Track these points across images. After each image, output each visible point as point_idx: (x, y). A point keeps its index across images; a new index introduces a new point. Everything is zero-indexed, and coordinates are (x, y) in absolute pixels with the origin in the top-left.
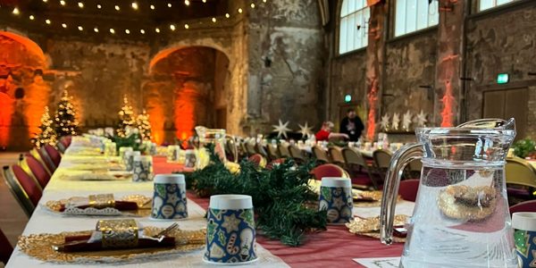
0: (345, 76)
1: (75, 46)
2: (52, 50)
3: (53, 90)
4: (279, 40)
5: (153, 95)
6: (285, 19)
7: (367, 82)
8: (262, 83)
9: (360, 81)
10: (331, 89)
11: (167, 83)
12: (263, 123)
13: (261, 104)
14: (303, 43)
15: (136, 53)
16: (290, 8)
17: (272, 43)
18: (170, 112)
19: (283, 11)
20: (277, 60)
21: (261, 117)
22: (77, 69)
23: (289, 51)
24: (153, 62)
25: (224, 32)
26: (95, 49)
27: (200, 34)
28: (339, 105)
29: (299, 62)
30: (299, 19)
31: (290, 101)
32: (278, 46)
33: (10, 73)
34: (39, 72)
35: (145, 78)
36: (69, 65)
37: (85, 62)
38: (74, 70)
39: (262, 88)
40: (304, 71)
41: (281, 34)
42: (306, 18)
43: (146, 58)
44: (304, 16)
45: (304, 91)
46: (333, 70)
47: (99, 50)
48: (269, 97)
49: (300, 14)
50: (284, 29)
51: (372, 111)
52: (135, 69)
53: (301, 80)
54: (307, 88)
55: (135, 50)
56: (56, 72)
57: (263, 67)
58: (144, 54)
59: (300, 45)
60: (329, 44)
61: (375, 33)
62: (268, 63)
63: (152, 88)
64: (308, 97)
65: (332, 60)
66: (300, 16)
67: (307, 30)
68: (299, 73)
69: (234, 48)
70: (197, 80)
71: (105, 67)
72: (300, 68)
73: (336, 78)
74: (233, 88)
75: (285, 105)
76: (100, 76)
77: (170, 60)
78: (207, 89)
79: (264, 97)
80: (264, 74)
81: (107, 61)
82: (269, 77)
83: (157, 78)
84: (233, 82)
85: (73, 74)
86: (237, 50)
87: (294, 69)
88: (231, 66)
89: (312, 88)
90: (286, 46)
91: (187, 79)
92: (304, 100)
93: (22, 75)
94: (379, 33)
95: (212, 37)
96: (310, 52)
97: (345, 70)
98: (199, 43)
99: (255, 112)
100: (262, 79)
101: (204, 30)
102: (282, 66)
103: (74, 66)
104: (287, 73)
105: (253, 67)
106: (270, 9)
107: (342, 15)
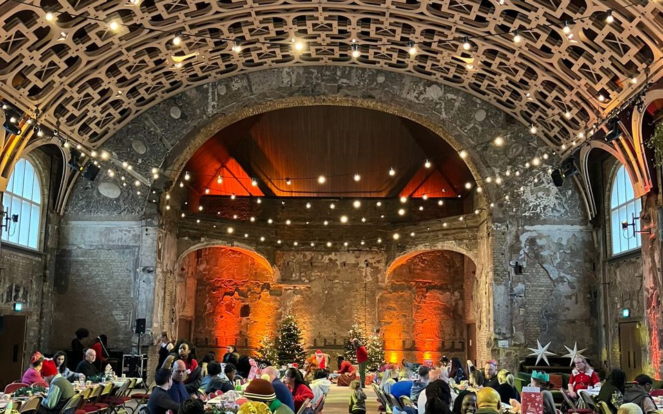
0: (620, 283)
1: (305, 256)
2: (280, 262)
3: (280, 306)
4: (532, 241)
5: (389, 308)
6: (538, 215)
7: (645, 293)
8: (512, 294)
9: (638, 292)
10: (605, 299)
11: (406, 294)
12: (515, 345)
13: (511, 320)
14: (564, 242)
15: (370, 261)
16: (545, 203)
17: (523, 245)
18: (410, 327)
19: (536, 206)
20: (531, 265)
21: (512, 337)
22: (307, 281)
23: (545, 253)
24: (390, 270)
25: (468, 233)
26: (326, 259)
27: (441, 236)
28: (616, 321)
29: (560, 266)
30: (557, 214)
31: (551, 316)
32: (531, 249)
33: (237, 290)
34: (267, 286)
35: (381, 288)
36: (297, 278)
37: (315, 274)
38: (303, 282)
39: (512, 300)
40: (569, 277)
41: (534, 234)
42: (566, 212)
43: (381, 266)
44: (563, 211)
45: (569, 303)
46: (607, 275)
47: (330, 259)
48: (522, 311)
49: (558, 208)
50: (538, 227)
51: (654, 332)
52: (370, 279)
53: (564, 289)
54: (574, 298)
55: (369, 257)
56: (284, 286)
57: (513, 274)
58: (379, 262)
59: (560, 245)
60: (598, 243)
61: (649, 230)
62: (519, 269)
63: (388, 300)
64: (576, 310)
65: (604, 262)
66: (558, 211)
67: (569, 227)
68: (561, 280)
69: (480, 251)
70: (442, 288)
71: (336, 277)
72: (562, 274)
73: (610, 285)
74: (481, 299)
75: (545, 320)
76: (331, 288)
77: (409, 267)
78: (454, 298)
79: (516, 311)
80: (514, 283)
81: (338, 271)
82: (521, 286)
83: (395, 289)
84: (481, 292)
85: (302, 287)
86: (482, 253)
87: (554, 275)
88: (478, 272)
89: (581, 298)
90: (542, 247)
91: (430, 288)
92: (571, 315)
93: (249, 290)
94: (653, 231)
95: (455, 239)
96: (573, 254)
97: (620, 276)
98: (440, 246)
99: (504, 331)
100: (512, 289)
101: (444, 232)
102: (538, 273)
103: (303, 279)
104: (544, 280)
105: (498, 275)
106: (518, 206)
107: (613, 207)
